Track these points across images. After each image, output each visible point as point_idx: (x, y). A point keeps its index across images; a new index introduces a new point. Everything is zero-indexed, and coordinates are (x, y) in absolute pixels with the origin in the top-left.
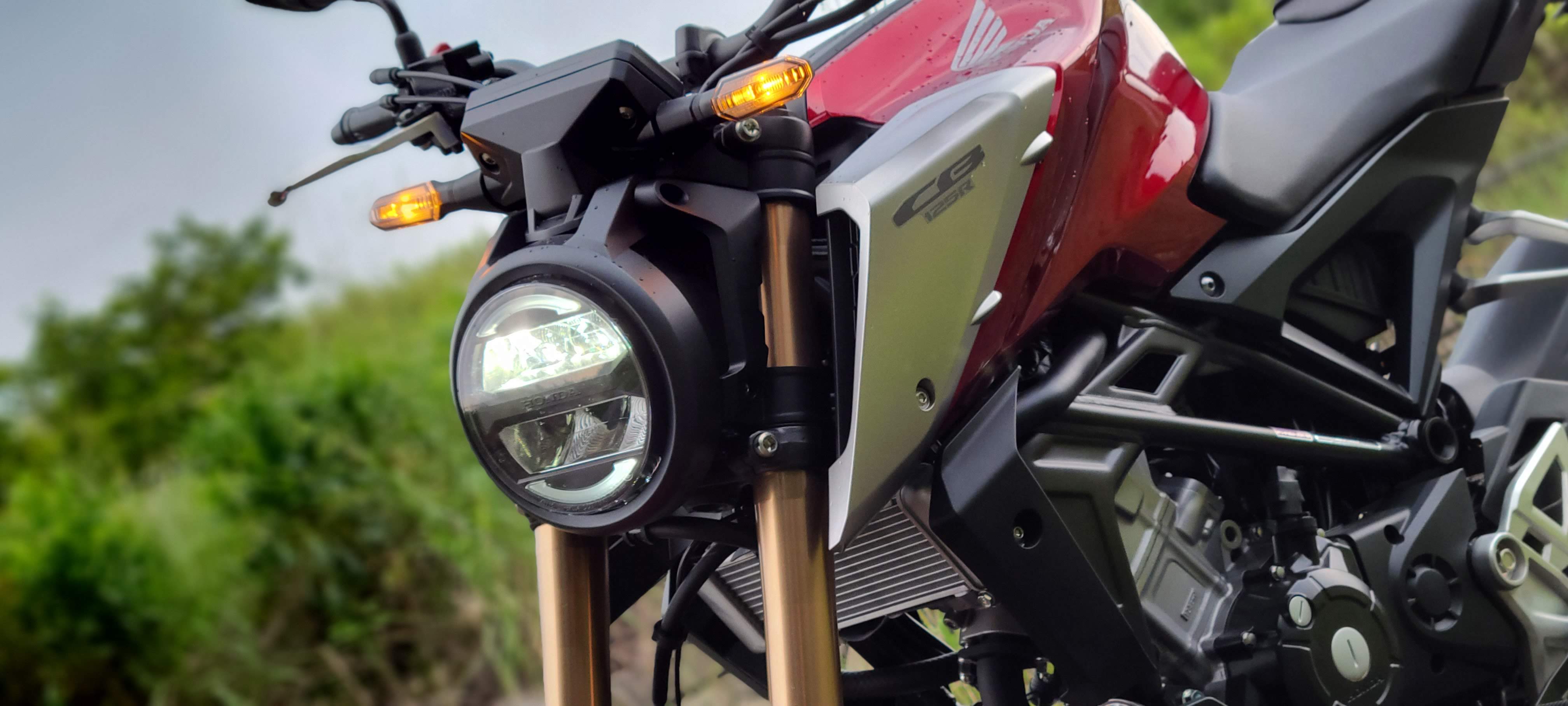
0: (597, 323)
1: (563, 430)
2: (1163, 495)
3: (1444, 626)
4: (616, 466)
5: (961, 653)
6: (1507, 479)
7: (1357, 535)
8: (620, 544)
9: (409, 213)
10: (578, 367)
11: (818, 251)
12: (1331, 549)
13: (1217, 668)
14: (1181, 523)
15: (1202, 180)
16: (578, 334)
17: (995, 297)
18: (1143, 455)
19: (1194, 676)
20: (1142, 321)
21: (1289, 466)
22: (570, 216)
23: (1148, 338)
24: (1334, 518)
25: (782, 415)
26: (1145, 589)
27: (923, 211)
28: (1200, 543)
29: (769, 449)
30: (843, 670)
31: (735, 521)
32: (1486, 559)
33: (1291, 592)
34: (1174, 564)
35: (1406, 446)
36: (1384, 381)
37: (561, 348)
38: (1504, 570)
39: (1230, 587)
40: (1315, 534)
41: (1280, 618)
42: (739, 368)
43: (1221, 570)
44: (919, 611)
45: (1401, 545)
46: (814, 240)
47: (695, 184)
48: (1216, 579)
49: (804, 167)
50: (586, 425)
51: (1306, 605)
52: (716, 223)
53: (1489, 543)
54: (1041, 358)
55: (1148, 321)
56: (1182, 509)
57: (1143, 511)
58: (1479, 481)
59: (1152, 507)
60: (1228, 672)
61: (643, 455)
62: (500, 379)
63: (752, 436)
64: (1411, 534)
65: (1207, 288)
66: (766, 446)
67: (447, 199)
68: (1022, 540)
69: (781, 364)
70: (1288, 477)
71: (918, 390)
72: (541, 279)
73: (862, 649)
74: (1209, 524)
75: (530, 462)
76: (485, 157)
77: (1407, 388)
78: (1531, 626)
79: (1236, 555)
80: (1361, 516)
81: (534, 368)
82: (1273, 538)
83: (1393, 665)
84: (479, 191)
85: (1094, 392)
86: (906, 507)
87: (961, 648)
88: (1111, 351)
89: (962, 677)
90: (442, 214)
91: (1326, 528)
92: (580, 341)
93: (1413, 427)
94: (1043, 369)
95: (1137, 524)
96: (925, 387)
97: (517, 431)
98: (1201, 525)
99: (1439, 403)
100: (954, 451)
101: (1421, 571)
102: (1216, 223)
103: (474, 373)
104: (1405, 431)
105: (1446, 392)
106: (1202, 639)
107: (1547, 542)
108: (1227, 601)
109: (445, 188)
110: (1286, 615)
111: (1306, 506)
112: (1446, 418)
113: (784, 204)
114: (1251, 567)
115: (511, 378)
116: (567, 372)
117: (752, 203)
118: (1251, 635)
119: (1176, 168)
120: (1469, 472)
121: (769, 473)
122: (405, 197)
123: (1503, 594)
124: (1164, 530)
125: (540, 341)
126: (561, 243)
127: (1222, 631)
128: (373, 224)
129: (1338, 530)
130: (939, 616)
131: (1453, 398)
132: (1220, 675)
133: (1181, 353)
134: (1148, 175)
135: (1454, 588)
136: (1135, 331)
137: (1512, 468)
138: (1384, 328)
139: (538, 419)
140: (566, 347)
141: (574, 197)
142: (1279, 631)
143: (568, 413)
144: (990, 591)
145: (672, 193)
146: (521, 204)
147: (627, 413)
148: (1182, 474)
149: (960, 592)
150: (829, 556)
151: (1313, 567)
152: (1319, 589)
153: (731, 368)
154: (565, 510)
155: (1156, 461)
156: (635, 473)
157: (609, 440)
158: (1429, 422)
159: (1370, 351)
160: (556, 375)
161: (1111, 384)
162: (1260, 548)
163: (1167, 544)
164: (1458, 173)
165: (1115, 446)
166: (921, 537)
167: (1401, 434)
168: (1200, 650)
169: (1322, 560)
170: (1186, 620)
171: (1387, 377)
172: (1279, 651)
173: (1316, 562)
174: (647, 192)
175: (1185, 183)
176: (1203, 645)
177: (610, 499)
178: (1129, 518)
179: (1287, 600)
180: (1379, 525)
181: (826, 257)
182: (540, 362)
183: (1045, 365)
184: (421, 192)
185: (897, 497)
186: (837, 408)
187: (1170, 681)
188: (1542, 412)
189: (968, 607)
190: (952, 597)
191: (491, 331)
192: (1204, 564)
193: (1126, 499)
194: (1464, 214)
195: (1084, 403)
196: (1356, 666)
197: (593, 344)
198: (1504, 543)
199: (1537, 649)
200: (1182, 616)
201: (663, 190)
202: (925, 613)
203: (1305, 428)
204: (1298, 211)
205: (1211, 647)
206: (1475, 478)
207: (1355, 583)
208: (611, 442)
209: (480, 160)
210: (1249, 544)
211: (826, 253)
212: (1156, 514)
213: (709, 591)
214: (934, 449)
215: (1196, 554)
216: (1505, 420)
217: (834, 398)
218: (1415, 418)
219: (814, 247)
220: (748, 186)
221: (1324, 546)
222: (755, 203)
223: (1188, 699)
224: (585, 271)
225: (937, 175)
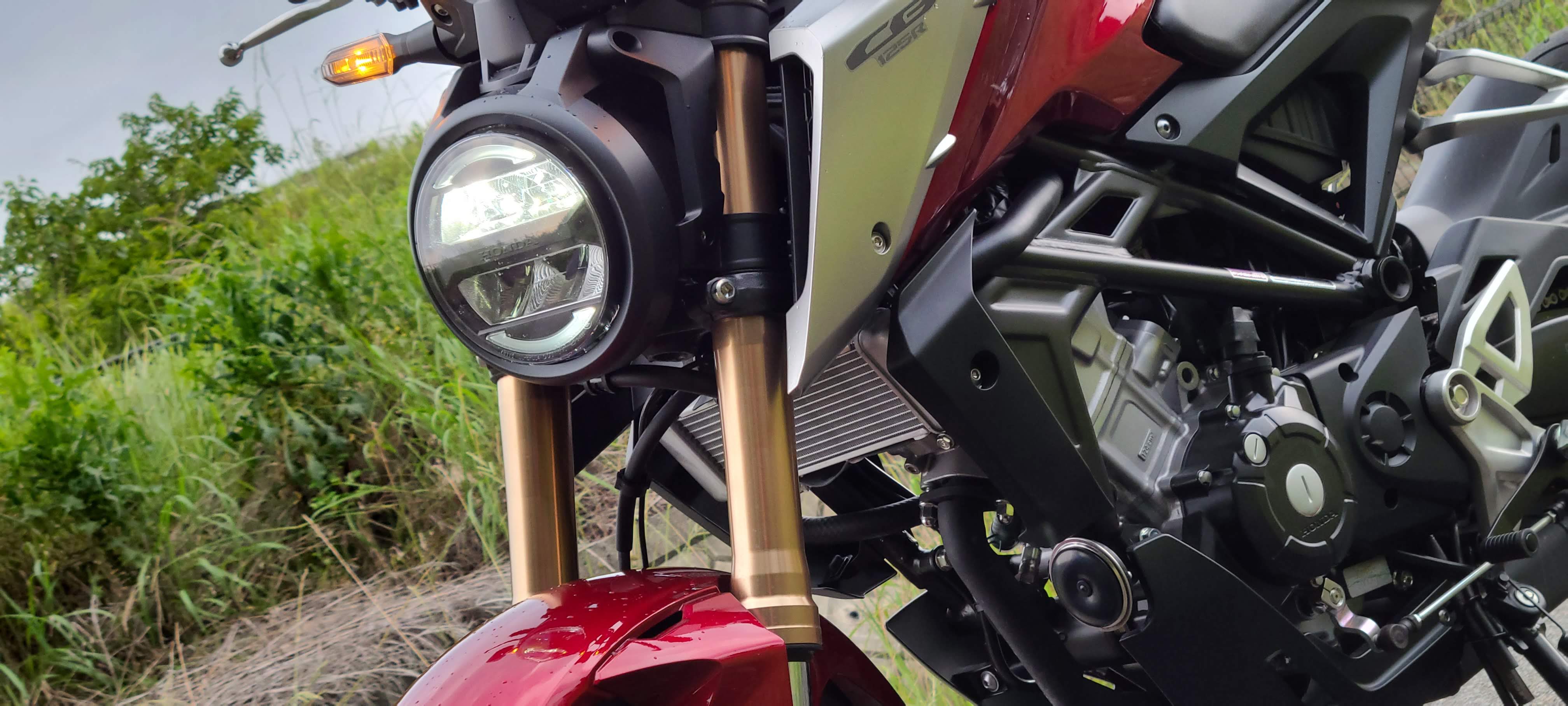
0: (553, 172)
1: (523, 281)
2: (1120, 337)
3: (1397, 461)
4: (575, 314)
5: (923, 497)
6: (1460, 317)
7: (1311, 374)
8: (584, 395)
9: (362, 67)
10: (535, 216)
11: (773, 99)
12: (1286, 387)
13: (1174, 507)
14: (1137, 365)
15: (1156, 21)
16: (535, 184)
17: (949, 141)
18: (1100, 295)
19: (1151, 515)
20: (1098, 164)
21: (1245, 307)
22: (523, 66)
23: (1104, 182)
24: (1289, 360)
25: (738, 261)
26: (1102, 432)
27: (876, 54)
28: (1157, 384)
29: (727, 296)
30: (804, 516)
31: (696, 369)
32: (1439, 395)
33: (1246, 430)
34: (1131, 405)
35: (1360, 285)
36: (1340, 223)
37: (518, 199)
38: (1457, 407)
39: (1186, 426)
40: (1271, 372)
41: (1236, 456)
42: (693, 216)
43: (1178, 412)
44: (880, 455)
45: (1354, 383)
46: (769, 88)
47: (648, 32)
48: (1173, 419)
49: (757, 12)
50: (545, 274)
51: (1260, 442)
52: (670, 70)
53: (1442, 380)
54: (997, 203)
55: (1104, 164)
56: (1139, 352)
57: (1101, 353)
58: (1434, 320)
59: (1109, 350)
60: (1185, 510)
61: (601, 303)
62: (459, 230)
63: (709, 283)
64: (1365, 372)
65: (1163, 131)
66: (724, 293)
67: (401, 53)
68: (979, 382)
69: (737, 211)
70: (1243, 317)
71: (873, 234)
72: (496, 129)
73: (824, 495)
74: (1166, 365)
75: (491, 314)
76: (438, 8)
77: (1362, 228)
78: (1484, 461)
79: (1193, 396)
80: (1316, 356)
81: (492, 220)
82: (1229, 378)
83: (1346, 500)
84: (432, 43)
85: (1051, 235)
86: (864, 351)
87: (922, 492)
88: (1067, 194)
89: (924, 521)
90: (396, 69)
91: (1281, 368)
92: (537, 192)
93: (1367, 267)
94: (999, 213)
95: (1094, 366)
96: (881, 231)
97: (476, 283)
98: (1159, 368)
99: (1395, 242)
100: (912, 293)
101: (1374, 408)
102: (1171, 65)
103: (431, 224)
104: (1360, 270)
105: (1401, 232)
106: (1159, 479)
107: (1500, 378)
108: (1184, 440)
109: (399, 41)
110: (1241, 452)
111: (1261, 346)
112: (1401, 257)
113: (738, 51)
114: (1207, 408)
115: (469, 229)
116: (524, 222)
117: (704, 51)
118: (1207, 473)
119: (1130, 10)
120: (1423, 312)
121: (727, 320)
122: (358, 52)
123: (1455, 429)
124: (1122, 372)
125: (497, 193)
126: (515, 92)
127: (1179, 470)
128: (326, 79)
129: (1294, 369)
130: (901, 461)
131: (1409, 239)
132: (1176, 514)
133: (1137, 196)
134: (1102, 19)
135: (1408, 425)
136: (1091, 174)
137: (1465, 306)
138: (1340, 169)
139: (497, 270)
140: (524, 198)
141: (527, 46)
142: (1234, 469)
143: (527, 264)
144: (949, 433)
145: (624, 40)
146: (475, 55)
147: (585, 263)
148: (1140, 316)
149: (919, 435)
150: (788, 400)
151: (1268, 405)
152: (1274, 427)
153: (688, 215)
154: (526, 360)
155: (1112, 305)
156: (594, 321)
157: (567, 290)
158: (1383, 261)
159: (1326, 192)
160: (513, 225)
161: (1067, 227)
162: (1217, 389)
163: (1124, 385)
164: (1413, 14)
165: (1071, 289)
166: (879, 381)
167: (1357, 273)
168: (1157, 489)
169: (1277, 399)
170: (1144, 460)
171: (1342, 217)
172: (1234, 488)
173: (1271, 401)
174: (600, 40)
175: (1140, 25)
176: (1160, 484)
177: (569, 348)
178: (1087, 360)
179: (1242, 438)
180: (1334, 364)
181: (780, 105)
182: (498, 214)
183: (1001, 209)
184: (374, 45)
185: (855, 341)
186: (794, 255)
187: (1129, 520)
188: (1496, 250)
189: (929, 451)
190: (912, 440)
191: (447, 183)
192: (1161, 406)
193: (1083, 342)
194: (1419, 54)
195: (1040, 247)
196: (1311, 501)
197: (550, 194)
198: (1458, 379)
199: (1489, 482)
200: (1139, 456)
201: (617, 38)
202: (886, 457)
203: (1260, 269)
204: (1254, 52)
205: (1168, 486)
206: (1429, 317)
207: (1309, 420)
208: (570, 292)
209: (432, 11)
210: (1205, 385)
211: (780, 101)
212: (1113, 357)
213: (671, 439)
214: (891, 293)
215: (1154, 396)
216: (1459, 259)
217: (791, 245)
218: (1369, 258)
219: (768, 95)
220: (701, 34)
221: (1278, 386)
222: (710, 49)
223: (1145, 537)
224: (541, 120)
225: (890, 17)
